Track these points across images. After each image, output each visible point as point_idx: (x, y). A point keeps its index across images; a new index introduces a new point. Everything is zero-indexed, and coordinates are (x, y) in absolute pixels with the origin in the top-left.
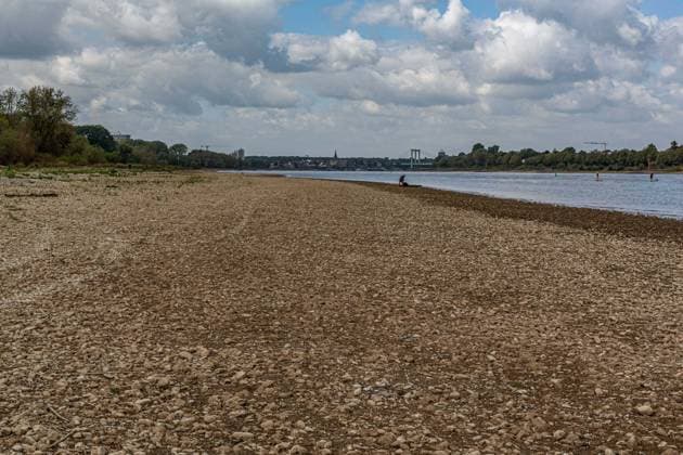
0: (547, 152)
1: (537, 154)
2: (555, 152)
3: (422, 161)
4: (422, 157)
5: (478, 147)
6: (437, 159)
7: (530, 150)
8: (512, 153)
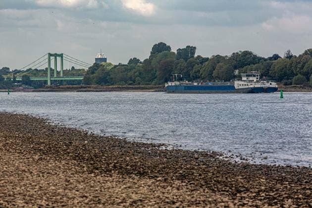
0: (276, 57)
1: (260, 59)
2: (290, 57)
3: (66, 73)
4: (67, 66)
5: (160, 48)
6: (93, 70)
7: (247, 54)
8: (218, 58)
